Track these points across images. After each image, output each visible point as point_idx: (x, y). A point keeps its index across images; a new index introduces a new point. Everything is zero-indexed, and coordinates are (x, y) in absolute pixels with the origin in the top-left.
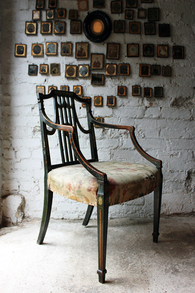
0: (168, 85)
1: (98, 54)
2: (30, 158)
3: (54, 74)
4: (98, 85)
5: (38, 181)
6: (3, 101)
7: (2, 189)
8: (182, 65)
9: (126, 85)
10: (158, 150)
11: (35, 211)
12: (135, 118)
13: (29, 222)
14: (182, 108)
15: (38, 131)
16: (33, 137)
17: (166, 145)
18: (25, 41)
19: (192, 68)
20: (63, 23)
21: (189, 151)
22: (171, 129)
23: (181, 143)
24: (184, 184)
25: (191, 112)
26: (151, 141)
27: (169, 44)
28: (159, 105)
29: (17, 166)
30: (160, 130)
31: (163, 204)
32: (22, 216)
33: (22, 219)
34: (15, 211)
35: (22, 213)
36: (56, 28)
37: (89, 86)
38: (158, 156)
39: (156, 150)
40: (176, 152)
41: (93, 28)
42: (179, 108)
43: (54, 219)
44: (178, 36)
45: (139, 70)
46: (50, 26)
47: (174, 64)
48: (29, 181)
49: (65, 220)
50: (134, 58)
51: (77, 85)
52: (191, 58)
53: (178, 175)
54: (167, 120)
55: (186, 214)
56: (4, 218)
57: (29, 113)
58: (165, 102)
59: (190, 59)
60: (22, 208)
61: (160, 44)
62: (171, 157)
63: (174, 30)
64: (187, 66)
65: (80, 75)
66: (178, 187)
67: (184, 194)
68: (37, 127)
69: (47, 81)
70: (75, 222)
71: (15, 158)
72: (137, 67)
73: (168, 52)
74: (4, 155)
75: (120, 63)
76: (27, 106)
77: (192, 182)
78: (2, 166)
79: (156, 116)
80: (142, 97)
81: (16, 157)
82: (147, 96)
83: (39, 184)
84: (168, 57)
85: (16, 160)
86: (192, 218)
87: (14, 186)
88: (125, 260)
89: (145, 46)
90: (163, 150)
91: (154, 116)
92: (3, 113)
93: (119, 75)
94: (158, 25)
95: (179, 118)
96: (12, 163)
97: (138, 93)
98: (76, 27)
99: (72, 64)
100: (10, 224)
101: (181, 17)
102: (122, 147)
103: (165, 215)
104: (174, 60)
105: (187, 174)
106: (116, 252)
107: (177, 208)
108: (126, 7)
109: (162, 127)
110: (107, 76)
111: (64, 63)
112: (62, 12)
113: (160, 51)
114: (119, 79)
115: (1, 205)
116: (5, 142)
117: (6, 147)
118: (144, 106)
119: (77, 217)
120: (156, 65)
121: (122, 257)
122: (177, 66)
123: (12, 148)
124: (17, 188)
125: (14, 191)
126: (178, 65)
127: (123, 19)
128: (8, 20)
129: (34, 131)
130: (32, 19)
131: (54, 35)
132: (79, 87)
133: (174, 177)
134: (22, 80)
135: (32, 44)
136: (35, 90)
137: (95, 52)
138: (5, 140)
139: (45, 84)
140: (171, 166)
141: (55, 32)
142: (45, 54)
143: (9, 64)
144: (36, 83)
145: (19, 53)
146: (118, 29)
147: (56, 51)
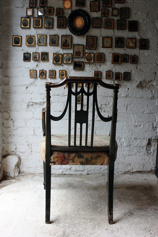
0: (134, 71)
1: (79, 45)
2: (24, 127)
3: (44, 61)
5: (31, 145)
6: (4, 82)
7: (3, 151)
8: (146, 55)
9: (101, 70)
10: (125, 122)
11: (28, 168)
12: (108, 96)
13: (24, 176)
14: (145, 89)
15: (31, 106)
16: (27, 111)
17: (131, 118)
18: (20, 34)
19: (154, 57)
20: (52, 19)
21: (150, 123)
22: (136, 105)
23: (143, 116)
24: (145, 148)
25: (152, 92)
26: (120, 115)
27: (136, 37)
28: (127, 87)
29: (15, 132)
30: (128, 106)
31: (129, 163)
32: (19, 171)
33: (18, 174)
34: (13, 167)
35: (18, 169)
36: (45, 23)
37: (71, 70)
38: (125, 126)
39: (123, 122)
40: (140, 124)
41: (75, 24)
42: (142, 89)
43: (43, 174)
44: (144, 31)
45: (112, 58)
46: (41, 21)
47: (140, 54)
48: (24, 144)
49: (52, 175)
50: (108, 48)
51: (62, 70)
52: (154, 49)
53: (140, 142)
54: (133, 98)
55: (147, 171)
56: (4, 173)
57: (24, 92)
58: (132, 84)
59: (152, 50)
60: (18, 165)
61: (129, 37)
62: (136, 127)
63: (141, 25)
64: (150, 55)
66: (141, 151)
67: (145, 156)
68: (30, 102)
69: (39, 66)
70: (59, 176)
71: (13, 127)
72: (110, 56)
73: (135, 44)
74: (4, 124)
75: (97, 52)
76: (22, 86)
77: (151, 147)
78: (3, 133)
79: (124, 95)
80: (114, 80)
81: (13, 126)
82: (117, 80)
83: (32, 147)
84: (135, 48)
86: (151, 175)
87: (12, 148)
88: (96, 206)
89: (117, 39)
90: (129, 122)
91: (122, 95)
92: (3, 91)
93: (96, 62)
94: (128, 21)
95: (143, 97)
96: (11, 131)
97: (110, 77)
98: (62, 23)
100: (9, 177)
101: (147, 15)
102: (97, 119)
103: (130, 172)
104: (140, 51)
105: (148, 141)
106: (90, 200)
107: (139, 167)
108: (103, 7)
109: (129, 104)
110: (86, 63)
111: (52, 52)
112: (51, 10)
113: (129, 43)
114: (95, 66)
115: (2, 163)
116: (5, 114)
117: (5, 118)
119: (61, 172)
120: (125, 55)
121: (94, 204)
122: (142, 56)
123: (11, 119)
124: (15, 150)
125: (12, 152)
126: (143, 54)
127: (100, 16)
128: (6, 16)
129: (28, 106)
130: (26, 15)
131: (44, 28)
132: (63, 71)
133: (137, 143)
134: (19, 65)
135: (27, 36)
136: (28, 73)
137: (77, 43)
138: (5, 113)
139: (37, 68)
140: (135, 134)
141: (45, 26)
142: (36, 44)
143: (8, 51)
144: (30, 67)
145: (15, 43)
146: (96, 24)
147: (45, 42)
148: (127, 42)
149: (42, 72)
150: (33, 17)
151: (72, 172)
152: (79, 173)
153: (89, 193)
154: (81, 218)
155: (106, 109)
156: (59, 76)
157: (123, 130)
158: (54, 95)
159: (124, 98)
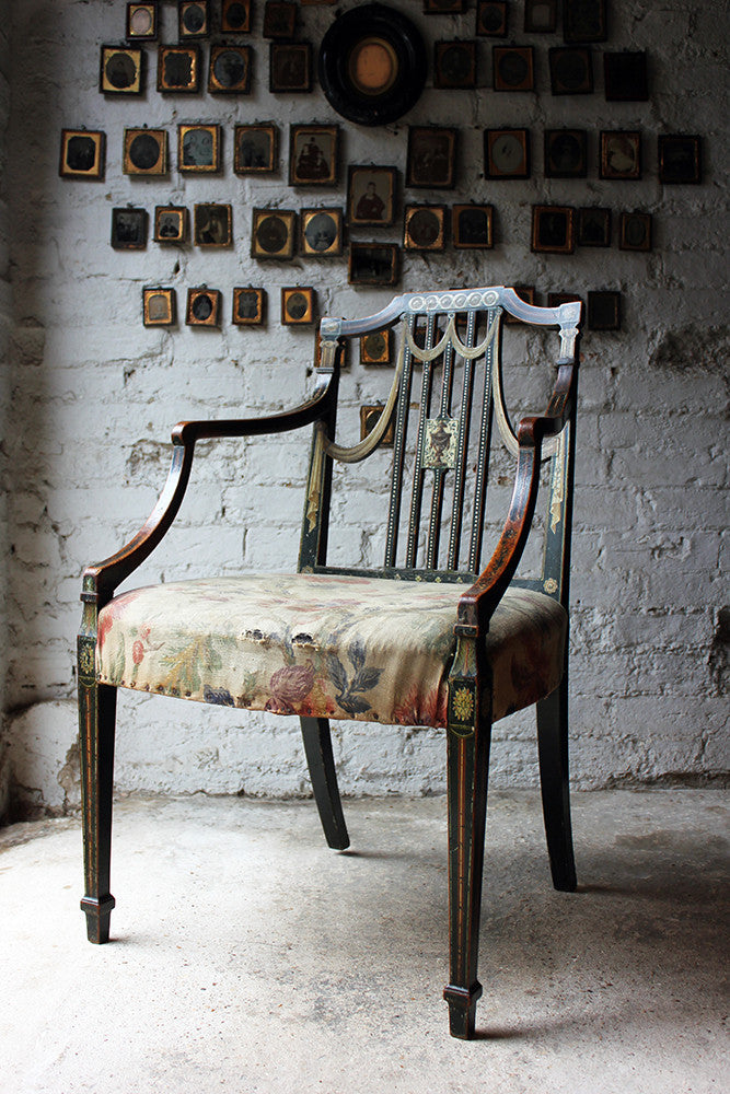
0: (640, 285)
1: (374, 168)
3: (211, 244)
4: (374, 284)
6: (17, 346)
7: (8, 681)
8: (695, 209)
10: (603, 532)
11: (135, 766)
12: (516, 410)
14: (695, 372)
15: (148, 460)
16: (130, 483)
17: (634, 510)
18: (97, 120)
20: (244, 52)
21: (723, 534)
22: (655, 449)
23: (691, 502)
24: (707, 659)
25: (728, 385)
26: (578, 497)
27: (642, 127)
28: (607, 361)
29: (68, 590)
30: (613, 454)
31: (628, 736)
34: (59, 762)
36: (214, 69)
37: (341, 289)
38: (603, 553)
39: (596, 531)
40: (675, 538)
41: (355, 70)
42: (682, 370)
43: (208, 795)
44: (678, 98)
45: (530, 228)
46: (194, 61)
47: (663, 207)
49: (248, 799)
50: (512, 182)
51: (295, 285)
53: (681, 626)
54: (636, 415)
55: (717, 775)
56: (15, 789)
57: (114, 392)
58: (630, 348)
59: (723, 186)
61: (609, 129)
62: (656, 556)
63: (664, 72)
64: (714, 209)
65: (309, 249)
66: (684, 672)
67: (708, 699)
68: (143, 444)
70: (287, 806)
71: (60, 562)
72: (520, 218)
74: (17, 549)
75: (458, 202)
76: (105, 364)
78: (12, 594)
79: (595, 403)
81: (63, 558)
84: (640, 178)
85: (63, 571)
87: (56, 666)
90: (624, 528)
91: (587, 402)
92: (14, 392)
93: (456, 248)
94: (601, 55)
95: (684, 409)
96: (50, 582)
98: (292, 65)
99: (276, 205)
100: (38, 812)
101: (691, 26)
102: (468, 519)
103: (636, 781)
104: (665, 191)
105: (716, 621)
107: (681, 752)
109: (618, 445)
110: (411, 251)
111: (248, 204)
112: (240, 9)
113: (610, 154)
114: (454, 264)
115: (5, 739)
116: (23, 500)
117: (23, 522)
118: (549, 365)
119: (297, 785)
120: (595, 209)
122: (675, 213)
123: (50, 523)
124: (67, 676)
125: (55, 689)
126: (680, 207)
127: (470, 33)
128: (32, 39)
129: (134, 461)
130: (124, 37)
131: (209, 95)
132: (303, 293)
133: (666, 633)
134: (89, 265)
135: (127, 130)
136: (136, 303)
137: (364, 161)
138: (22, 495)
139: (176, 281)
140: (654, 591)
141: (213, 85)
142: (174, 168)
143: (39, 204)
144: (142, 277)
145: (74, 164)
146: (451, 72)
147: (215, 157)
148: (600, 151)
149: (199, 300)
150: (157, 43)
151: (348, 782)
152: (383, 787)
153: (436, 864)
154: (401, 952)
155: (508, 472)
156: (280, 319)
157: (595, 569)
158: (258, 408)
159: (594, 418)
